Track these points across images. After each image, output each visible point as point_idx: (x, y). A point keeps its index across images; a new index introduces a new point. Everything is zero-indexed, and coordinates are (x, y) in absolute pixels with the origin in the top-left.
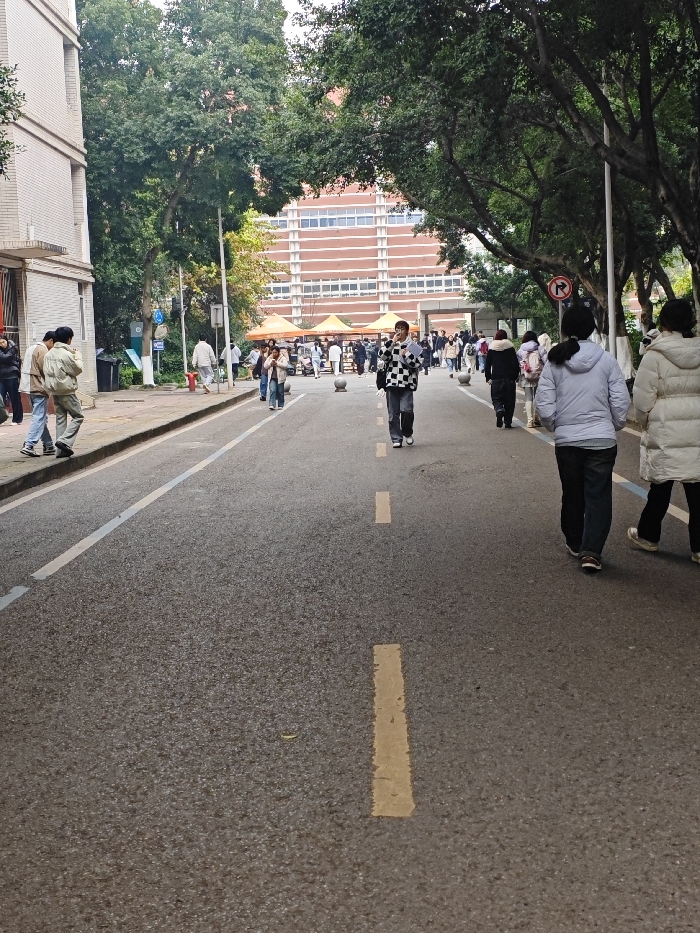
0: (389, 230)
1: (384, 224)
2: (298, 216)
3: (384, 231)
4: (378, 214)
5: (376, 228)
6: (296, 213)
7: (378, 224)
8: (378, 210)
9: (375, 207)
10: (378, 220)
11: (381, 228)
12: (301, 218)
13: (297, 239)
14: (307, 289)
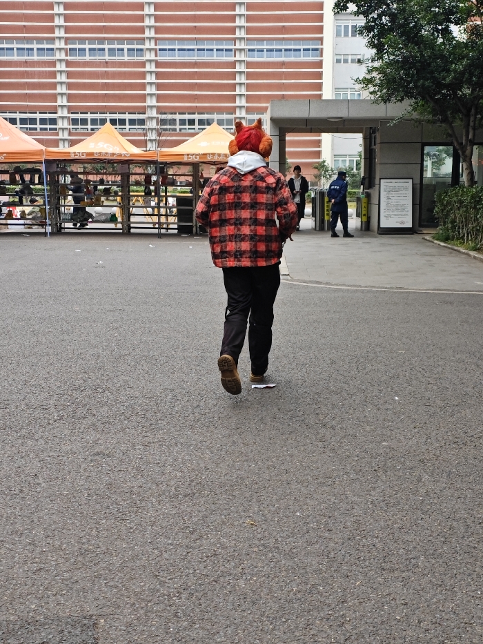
0: (249, 65)
1: (243, 58)
2: (156, 45)
3: (243, 65)
4: (238, 46)
5: (235, 61)
6: (153, 42)
7: (238, 58)
8: (238, 42)
9: (235, 39)
10: (238, 53)
11: (240, 62)
12: (158, 47)
13: (153, 68)
14: (163, 122)
